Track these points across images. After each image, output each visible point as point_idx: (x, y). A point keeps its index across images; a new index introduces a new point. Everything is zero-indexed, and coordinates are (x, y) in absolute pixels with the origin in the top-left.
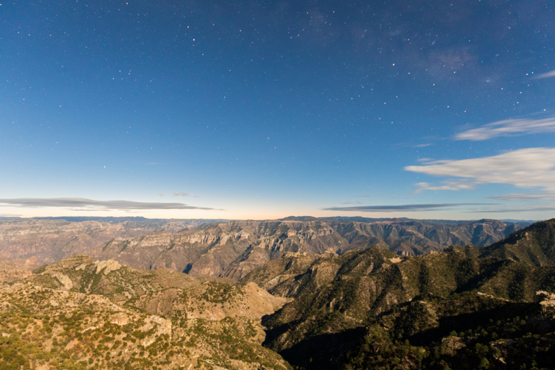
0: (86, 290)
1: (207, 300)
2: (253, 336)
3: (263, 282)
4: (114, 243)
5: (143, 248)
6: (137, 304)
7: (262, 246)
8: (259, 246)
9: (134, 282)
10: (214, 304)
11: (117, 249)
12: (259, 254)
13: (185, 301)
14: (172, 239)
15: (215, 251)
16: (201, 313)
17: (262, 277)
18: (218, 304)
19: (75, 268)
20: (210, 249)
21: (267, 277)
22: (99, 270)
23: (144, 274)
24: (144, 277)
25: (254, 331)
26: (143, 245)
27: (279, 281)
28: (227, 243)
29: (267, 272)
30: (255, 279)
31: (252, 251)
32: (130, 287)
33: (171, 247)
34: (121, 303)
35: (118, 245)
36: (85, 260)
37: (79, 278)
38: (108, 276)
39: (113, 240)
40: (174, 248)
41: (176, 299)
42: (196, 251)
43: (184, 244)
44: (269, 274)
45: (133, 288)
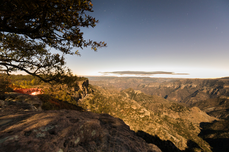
0: (132, 98)
1: (172, 110)
2: (193, 130)
3: (204, 108)
4: (140, 85)
5: (149, 88)
6: (146, 105)
7: (205, 91)
8: (203, 91)
9: (146, 98)
10: (175, 112)
11: (141, 87)
12: (203, 95)
13: (162, 108)
14: (160, 85)
15: (178, 91)
16: (169, 114)
17: (203, 106)
18: (176, 112)
19: (129, 91)
20: (176, 90)
21: (206, 106)
22: (135, 93)
23: (149, 96)
24: (149, 97)
25: (194, 128)
26: (149, 87)
27: (214, 109)
28: (184, 88)
29: (206, 104)
30: (198, 106)
31: (198, 93)
32: (144, 100)
33: (159, 88)
34: (141, 104)
35: (142, 86)
36: (132, 90)
37: (130, 95)
38: (138, 95)
39: (140, 84)
40: (160, 89)
41: (159, 106)
42: (170, 90)
43: (165, 87)
44: (208, 105)
45: (145, 100)
